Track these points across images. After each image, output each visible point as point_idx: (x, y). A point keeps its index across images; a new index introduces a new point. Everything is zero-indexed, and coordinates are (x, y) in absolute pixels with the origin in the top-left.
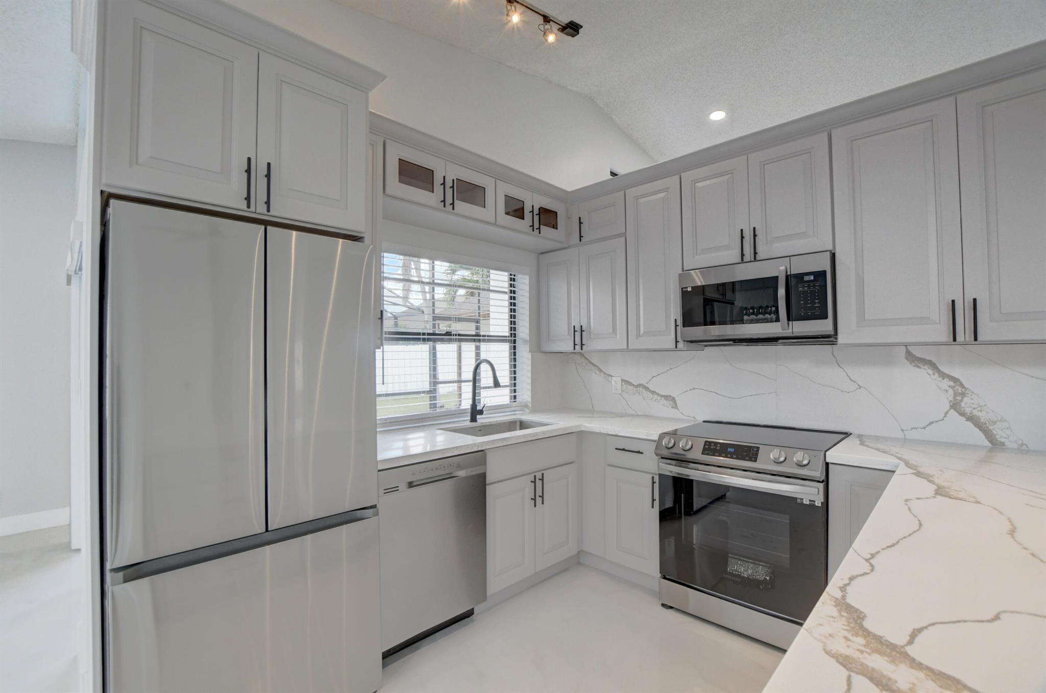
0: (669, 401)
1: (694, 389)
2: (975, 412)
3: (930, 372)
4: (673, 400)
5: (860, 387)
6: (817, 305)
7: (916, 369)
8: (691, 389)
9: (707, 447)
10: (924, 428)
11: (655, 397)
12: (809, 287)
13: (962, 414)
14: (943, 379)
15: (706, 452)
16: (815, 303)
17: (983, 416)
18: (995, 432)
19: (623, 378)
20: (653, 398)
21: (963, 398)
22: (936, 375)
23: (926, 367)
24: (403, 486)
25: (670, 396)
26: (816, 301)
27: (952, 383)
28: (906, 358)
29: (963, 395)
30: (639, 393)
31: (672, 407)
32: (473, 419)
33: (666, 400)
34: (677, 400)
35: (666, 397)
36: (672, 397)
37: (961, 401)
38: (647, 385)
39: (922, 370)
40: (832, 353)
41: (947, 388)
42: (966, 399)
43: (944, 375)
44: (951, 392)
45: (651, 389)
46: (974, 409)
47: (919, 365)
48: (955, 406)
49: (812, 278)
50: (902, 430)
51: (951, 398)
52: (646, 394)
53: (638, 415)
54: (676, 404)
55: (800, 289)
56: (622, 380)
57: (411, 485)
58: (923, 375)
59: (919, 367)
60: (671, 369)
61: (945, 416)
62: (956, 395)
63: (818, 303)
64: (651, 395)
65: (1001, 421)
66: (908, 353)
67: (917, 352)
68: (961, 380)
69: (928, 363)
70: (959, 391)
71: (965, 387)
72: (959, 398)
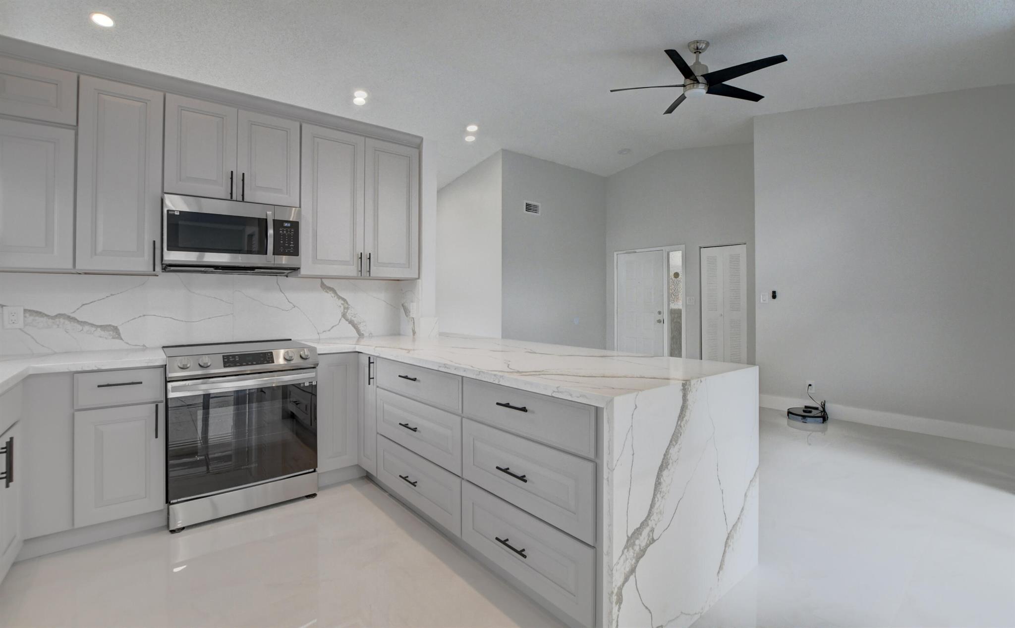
0: (109, 331)
1: (144, 316)
2: (353, 319)
3: (333, 295)
4: (115, 329)
5: (295, 307)
6: (292, 245)
7: (326, 294)
8: (140, 317)
9: (226, 360)
10: (329, 331)
11: (87, 328)
12: (287, 231)
13: (347, 320)
14: (339, 299)
15: (228, 365)
16: (291, 244)
17: (355, 320)
18: (360, 328)
19: (26, 308)
20: (82, 330)
21: (347, 310)
22: (336, 297)
23: (331, 292)
25: (110, 325)
26: (292, 243)
27: (343, 302)
28: (321, 286)
29: (348, 308)
30: (58, 325)
31: (113, 338)
33: (104, 331)
34: (120, 329)
35: (104, 327)
36: (113, 326)
37: (347, 312)
38: (72, 315)
39: (329, 294)
40: (277, 282)
41: (341, 305)
42: (349, 311)
43: (340, 298)
44: (342, 307)
45: (80, 319)
46: (352, 316)
47: (328, 291)
48: (344, 316)
49: (289, 225)
50: (318, 333)
51: (342, 311)
52: (68, 325)
53: (55, 353)
54: (119, 334)
55: (281, 232)
56: (25, 311)
58: (329, 296)
59: (328, 292)
60: (112, 295)
61: (339, 322)
62: (344, 308)
63: (293, 244)
64: (79, 327)
65: (363, 322)
66: (322, 283)
67: (327, 282)
68: (347, 300)
69: (332, 290)
70: (346, 306)
71: (349, 303)
72: (346, 311)
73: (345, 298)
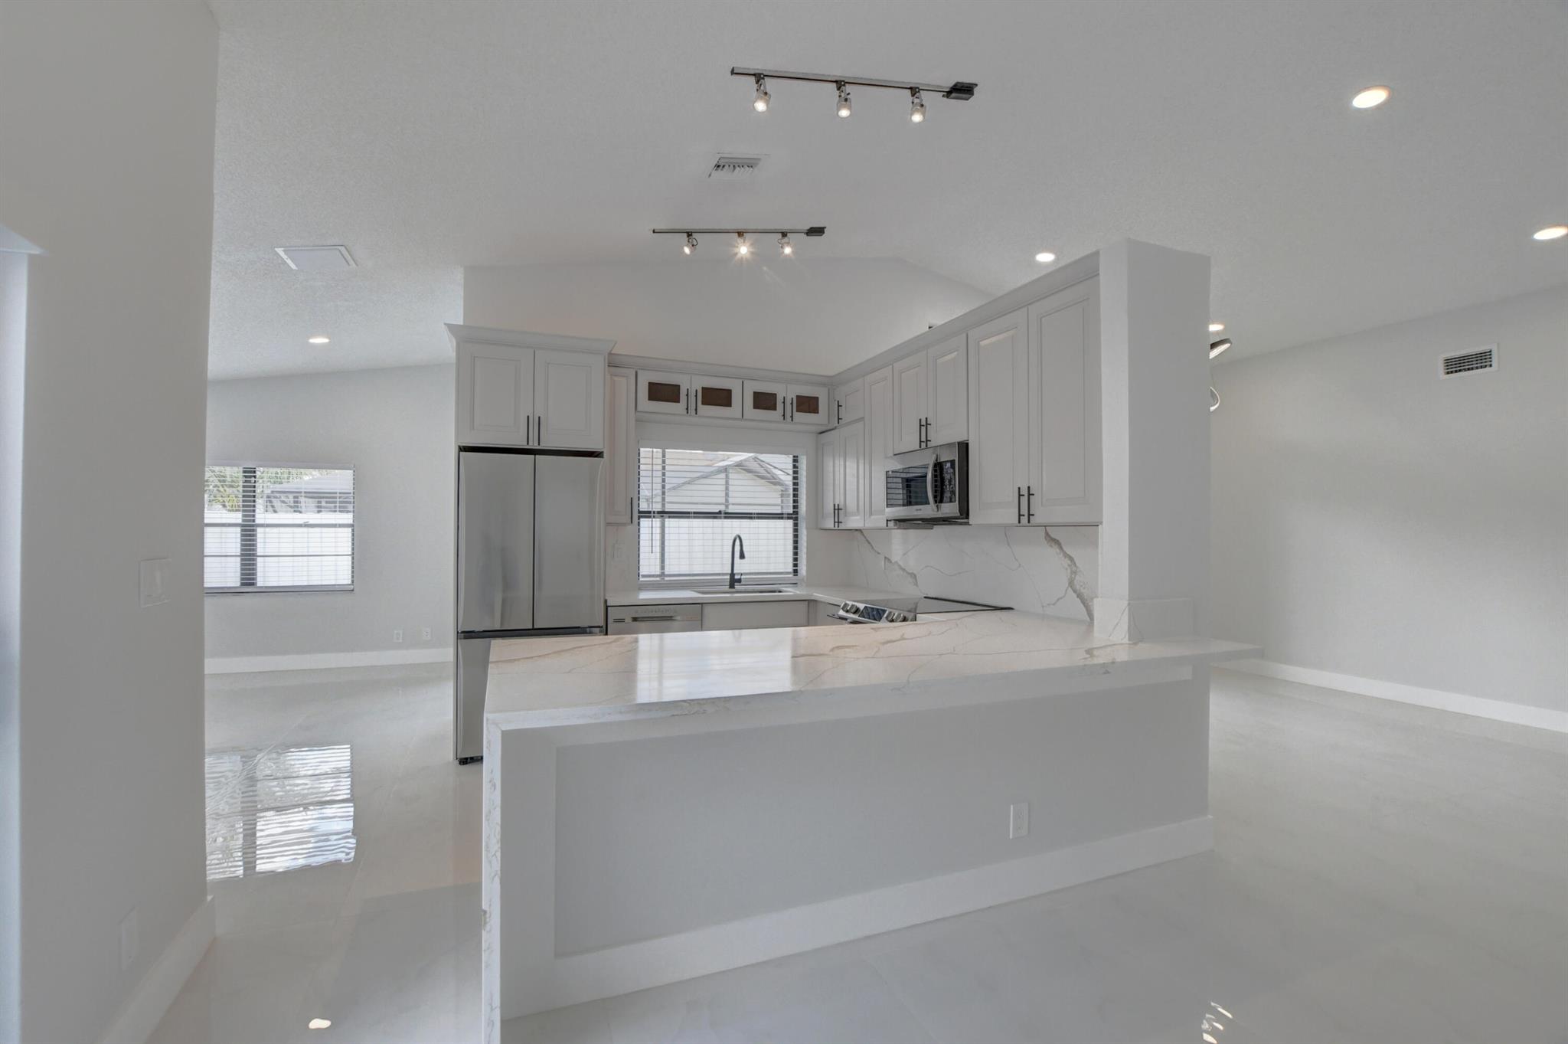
2: (1082, 591)
3: (1058, 551)
5: (1020, 566)
7: (1049, 549)
10: (1054, 605)
13: (1075, 592)
14: (1066, 559)
17: (1086, 594)
22: (1061, 554)
23: (1057, 548)
24: (628, 620)
27: (1069, 562)
28: (1045, 538)
29: (1075, 574)
32: (732, 586)
37: (1075, 579)
39: (1054, 549)
40: (966, 534)
41: (1066, 566)
42: (1077, 578)
43: (1067, 555)
44: (1069, 571)
46: (1081, 586)
47: (1053, 544)
48: (1071, 584)
50: (1042, 606)
51: (1069, 577)
57: (635, 619)
58: (1053, 551)
59: (1051, 546)
61: (1066, 594)
62: (1071, 573)
66: (1047, 534)
67: (1054, 533)
68: (1075, 559)
69: (1057, 542)
70: (1074, 569)
71: (1077, 565)
72: (1073, 576)
73: (1073, 556)
